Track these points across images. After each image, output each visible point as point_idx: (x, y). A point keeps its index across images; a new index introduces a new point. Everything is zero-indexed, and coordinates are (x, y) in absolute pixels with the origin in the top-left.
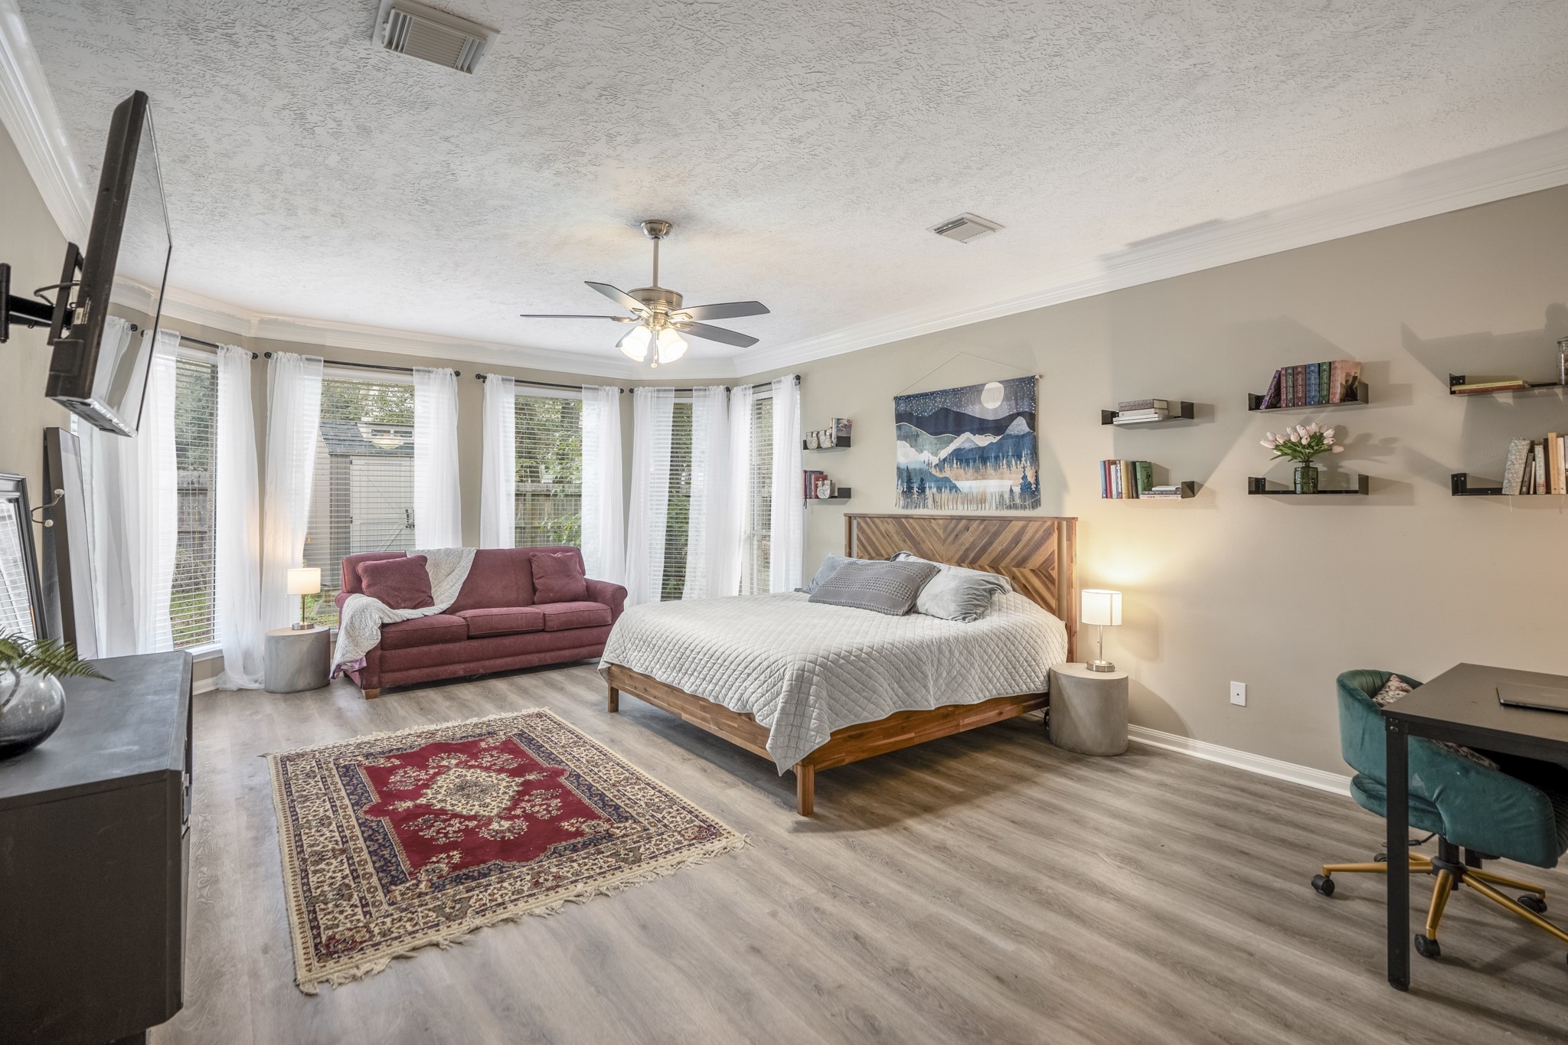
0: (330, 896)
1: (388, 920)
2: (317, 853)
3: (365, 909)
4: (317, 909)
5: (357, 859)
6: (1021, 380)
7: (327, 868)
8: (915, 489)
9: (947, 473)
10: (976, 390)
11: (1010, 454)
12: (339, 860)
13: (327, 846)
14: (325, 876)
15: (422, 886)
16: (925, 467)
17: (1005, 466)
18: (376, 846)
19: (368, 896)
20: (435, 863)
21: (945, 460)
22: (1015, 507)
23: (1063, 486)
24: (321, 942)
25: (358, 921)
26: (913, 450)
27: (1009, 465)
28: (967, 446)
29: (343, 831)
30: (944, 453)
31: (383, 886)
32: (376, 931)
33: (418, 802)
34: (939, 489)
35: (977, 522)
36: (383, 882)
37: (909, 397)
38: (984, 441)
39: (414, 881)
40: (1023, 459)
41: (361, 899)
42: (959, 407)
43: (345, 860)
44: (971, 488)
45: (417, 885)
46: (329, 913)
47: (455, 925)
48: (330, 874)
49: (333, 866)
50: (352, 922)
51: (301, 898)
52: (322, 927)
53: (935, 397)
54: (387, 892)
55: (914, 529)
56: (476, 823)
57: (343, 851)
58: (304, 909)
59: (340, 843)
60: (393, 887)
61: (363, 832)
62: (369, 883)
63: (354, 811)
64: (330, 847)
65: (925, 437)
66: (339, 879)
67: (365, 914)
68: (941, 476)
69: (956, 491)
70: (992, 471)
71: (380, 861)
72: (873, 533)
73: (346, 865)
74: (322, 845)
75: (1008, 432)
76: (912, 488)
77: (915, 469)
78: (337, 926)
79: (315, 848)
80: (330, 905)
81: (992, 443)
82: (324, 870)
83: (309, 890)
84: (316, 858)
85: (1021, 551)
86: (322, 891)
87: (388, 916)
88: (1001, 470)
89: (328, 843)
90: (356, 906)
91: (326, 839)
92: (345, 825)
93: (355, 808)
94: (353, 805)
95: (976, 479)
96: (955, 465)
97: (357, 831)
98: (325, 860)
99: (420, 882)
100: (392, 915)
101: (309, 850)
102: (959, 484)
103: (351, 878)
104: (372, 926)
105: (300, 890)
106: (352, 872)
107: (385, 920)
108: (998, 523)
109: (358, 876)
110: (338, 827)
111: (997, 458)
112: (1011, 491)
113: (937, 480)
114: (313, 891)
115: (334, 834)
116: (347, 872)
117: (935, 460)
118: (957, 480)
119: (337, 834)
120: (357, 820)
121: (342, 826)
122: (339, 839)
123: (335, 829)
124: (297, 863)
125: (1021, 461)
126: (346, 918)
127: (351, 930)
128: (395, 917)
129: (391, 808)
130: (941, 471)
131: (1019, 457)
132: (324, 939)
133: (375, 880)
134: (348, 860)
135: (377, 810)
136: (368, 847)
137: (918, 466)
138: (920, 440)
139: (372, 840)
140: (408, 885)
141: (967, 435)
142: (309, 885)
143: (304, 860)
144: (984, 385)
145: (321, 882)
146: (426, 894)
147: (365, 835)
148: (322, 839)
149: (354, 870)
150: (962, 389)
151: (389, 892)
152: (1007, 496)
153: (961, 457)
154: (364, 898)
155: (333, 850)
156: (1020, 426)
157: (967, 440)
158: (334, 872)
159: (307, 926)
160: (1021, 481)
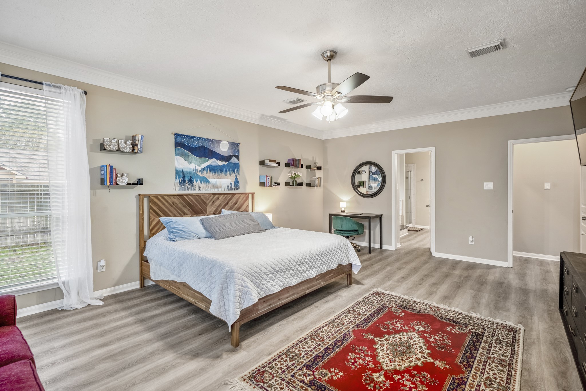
0: (504, 344)
1: (489, 326)
2: (502, 366)
3: (494, 333)
4: (511, 342)
5: (485, 351)
6: (235, 144)
7: (500, 355)
8: (187, 181)
9: (205, 174)
10: (218, 142)
11: (231, 170)
12: (493, 356)
13: (495, 366)
14: (503, 353)
15: (470, 328)
16: (192, 171)
17: (229, 174)
18: (473, 351)
19: (490, 336)
20: (458, 332)
21: (203, 169)
22: (232, 189)
23: (246, 182)
24: (514, 332)
25: (499, 331)
26: (186, 162)
27: (230, 174)
28: (214, 164)
29: (482, 369)
30: (203, 166)
31: (483, 336)
32: (495, 326)
33: (432, 361)
34: (201, 182)
35: (222, 195)
36: (482, 337)
37: (184, 135)
38: (221, 163)
39: (471, 330)
40: (236, 172)
41: (494, 336)
42: (210, 147)
43: (491, 354)
44: (216, 182)
45: (471, 329)
46: (508, 338)
47: (472, 315)
48: (500, 352)
49: (497, 355)
50: (501, 332)
51: (516, 350)
52: (512, 336)
53: (198, 140)
54: (483, 334)
55: (191, 200)
56: (425, 335)
57: (489, 358)
58: (516, 344)
59: (488, 363)
60: (480, 333)
61: (473, 362)
62: (487, 339)
63: (468, 379)
64: (494, 364)
65: (192, 156)
66: (497, 348)
67: (495, 332)
68: (202, 176)
69: (209, 183)
70: (224, 176)
71: (476, 345)
72: (164, 204)
73: (492, 351)
74: (497, 368)
75: (230, 161)
76: (185, 181)
77: (187, 172)
78: (506, 334)
79: (502, 369)
80: (506, 340)
81: (224, 165)
82: (502, 355)
83: (512, 350)
84: (503, 363)
85: (238, 205)
86: (507, 347)
87: (488, 327)
88: (228, 176)
89: (494, 367)
90: (497, 335)
91: (494, 370)
92: (479, 372)
93: (466, 380)
94: (466, 383)
95: (218, 178)
96: (208, 172)
97: (476, 364)
98: (500, 359)
99: (470, 329)
100: (487, 327)
101: (505, 369)
102: (210, 180)
103: (493, 345)
104: (495, 327)
105: (516, 353)
106: (491, 347)
107: (490, 327)
108: (230, 196)
109: (489, 344)
110: (484, 374)
111: (226, 171)
112: (231, 184)
113: (200, 178)
114: (510, 349)
115: (488, 371)
116: (493, 348)
117: (199, 169)
118: (209, 178)
119: (487, 370)
120: (470, 371)
121: (481, 372)
122: (487, 366)
123: (485, 373)
124: (514, 366)
125: (234, 173)
126: (502, 334)
127: (503, 330)
128: (486, 326)
129: (448, 367)
130: (202, 174)
131: (234, 171)
132: (512, 333)
133: (485, 339)
134: (490, 353)
135: (456, 370)
136: (477, 353)
137: (188, 170)
138: (190, 158)
139: (473, 355)
140: (474, 331)
141: (214, 160)
142: (511, 353)
143: (509, 365)
144: (222, 141)
145: (505, 350)
146: (471, 325)
147: (473, 360)
148: (496, 372)
149: (489, 348)
150: (213, 140)
151: (482, 333)
152: (229, 186)
153: (212, 169)
154: (492, 336)
155: (493, 362)
156: (234, 160)
157: (213, 162)
158: (498, 352)
159: (517, 339)
160: (235, 180)
